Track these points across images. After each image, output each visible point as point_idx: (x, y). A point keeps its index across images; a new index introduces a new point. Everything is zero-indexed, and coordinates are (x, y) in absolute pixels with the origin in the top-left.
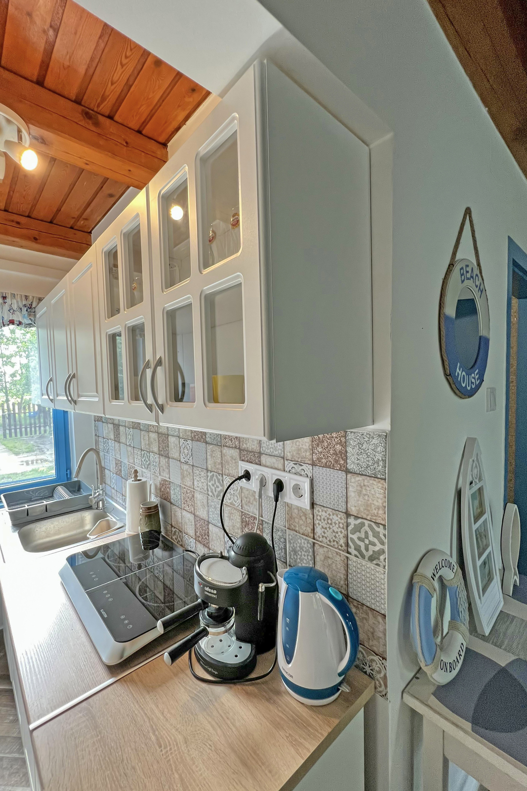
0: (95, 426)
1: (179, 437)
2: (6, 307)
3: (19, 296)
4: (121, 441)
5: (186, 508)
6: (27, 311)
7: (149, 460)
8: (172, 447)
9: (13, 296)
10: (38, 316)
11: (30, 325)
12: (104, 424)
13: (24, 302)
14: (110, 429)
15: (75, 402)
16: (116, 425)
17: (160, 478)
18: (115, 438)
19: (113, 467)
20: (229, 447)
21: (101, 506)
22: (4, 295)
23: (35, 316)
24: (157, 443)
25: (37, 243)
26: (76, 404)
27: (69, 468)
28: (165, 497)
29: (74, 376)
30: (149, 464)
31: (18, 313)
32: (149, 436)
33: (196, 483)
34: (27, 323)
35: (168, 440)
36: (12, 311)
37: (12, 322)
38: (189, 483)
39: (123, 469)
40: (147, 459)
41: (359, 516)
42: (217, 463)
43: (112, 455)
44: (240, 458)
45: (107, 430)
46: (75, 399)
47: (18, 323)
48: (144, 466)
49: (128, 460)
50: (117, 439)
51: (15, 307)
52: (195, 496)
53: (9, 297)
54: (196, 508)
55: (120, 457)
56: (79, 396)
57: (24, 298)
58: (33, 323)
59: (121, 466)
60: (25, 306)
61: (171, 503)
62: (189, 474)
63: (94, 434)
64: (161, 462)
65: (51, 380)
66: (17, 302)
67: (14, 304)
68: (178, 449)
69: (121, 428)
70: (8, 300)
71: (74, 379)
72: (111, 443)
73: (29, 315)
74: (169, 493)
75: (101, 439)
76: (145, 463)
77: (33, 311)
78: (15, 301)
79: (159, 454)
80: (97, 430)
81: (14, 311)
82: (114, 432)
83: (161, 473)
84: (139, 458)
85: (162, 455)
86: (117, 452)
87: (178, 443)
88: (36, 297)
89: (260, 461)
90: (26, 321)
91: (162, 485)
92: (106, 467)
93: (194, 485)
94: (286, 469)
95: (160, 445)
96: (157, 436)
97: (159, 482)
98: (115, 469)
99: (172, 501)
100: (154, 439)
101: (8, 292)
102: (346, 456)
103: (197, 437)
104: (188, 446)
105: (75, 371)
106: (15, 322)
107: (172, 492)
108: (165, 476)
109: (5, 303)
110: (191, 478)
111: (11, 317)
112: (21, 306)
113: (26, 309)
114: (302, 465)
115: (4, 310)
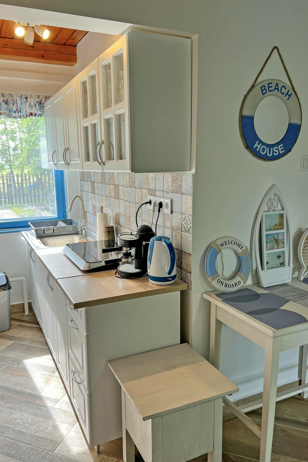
0: (81, 184)
1: (124, 186)
2: (28, 104)
3: (34, 96)
4: (95, 192)
5: (127, 227)
6: (39, 105)
7: (110, 202)
8: (121, 193)
9: (31, 96)
10: (45, 109)
11: (40, 115)
12: (86, 182)
13: (37, 100)
14: (89, 186)
15: (69, 164)
16: (93, 182)
17: (115, 212)
18: (92, 191)
19: (91, 210)
20: (144, 189)
21: (84, 233)
22: (26, 97)
23: (44, 108)
24: (114, 191)
25: (44, 59)
26: (69, 165)
27: (65, 212)
28: (117, 223)
29: (68, 149)
30: (110, 205)
31: (34, 108)
32: (110, 187)
33: (131, 212)
34: (39, 113)
35: (119, 189)
36: (31, 107)
37: (31, 114)
38: (128, 212)
39: (96, 210)
40: (109, 202)
41: (185, 213)
42: (140, 199)
43: (90, 202)
44: (148, 194)
45: (87, 186)
46: (68, 162)
47: (34, 115)
48: (108, 206)
49: (99, 204)
50: (93, 192)
51: (32, 103)
52: (131, 219)
53: (29, 97)
54: (131, 225)
55: (95, 203)
56: (71, 161)
57: (37, 97)
58: (42, 114)
59: (95, 209)
60: (38, 102)
61: (120, 226)
62: (128, 207)
63: (80, 190)
64: (116, 203)
65: (55, 152)
66: (34, 100)
67: (32, 101)
68: (123, 193)
69: (96, 184)
70: (29, 99)
71: (68, 151)
72: (90, 194)
73: (41, 109)
74: (119, 220)
75: (84, 193)
76: (108, 204)
77: (42, 106)
78: (32, 100)
79: (115, 198)
80: (82, 187)
81: (32, 106)
82: (92, 187)
83: (116, 209)
84: (105, 202)
85: (116, 198)
86: (93, 200)
87: (123, 190)
88: (44, 96)
89: (155, 194)
90: (38, 112)
91: (116, 216)
92: (87, 211)
93: (130, 213)
94: (164, 197)
95: (115, 192)
96: (113, 187)
97: (115, 214)
98: (92, 212)
99: (121, 224)
100: (112, 189)
101: (28, 93)
102: (182, 187)
103: (131, 185)
104: (128, 191)
105: (68, 146)
106: (33, 114)
107: (121, 219)
108: (118, 210)
109: (27, 101)
110: (129, 208)
111: (31, 111)
112: (36, 103)
113: (38, 104)
114: (169, 194)
115: (26, 106)
